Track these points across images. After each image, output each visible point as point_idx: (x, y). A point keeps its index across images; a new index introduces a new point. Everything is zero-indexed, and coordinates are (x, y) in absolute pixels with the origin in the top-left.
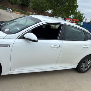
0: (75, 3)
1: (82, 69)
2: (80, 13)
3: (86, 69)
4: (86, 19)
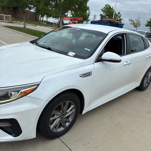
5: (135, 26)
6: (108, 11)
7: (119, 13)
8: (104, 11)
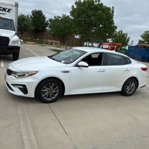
0: (112, 24)
1: (127, 92)
2: (122, 33)
3: (131, 92)
4: (132, 42)
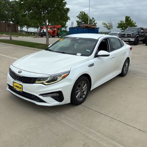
5: (108, 29)
6: (84, 17)
7: (93, 19)
8: (79, 18)
